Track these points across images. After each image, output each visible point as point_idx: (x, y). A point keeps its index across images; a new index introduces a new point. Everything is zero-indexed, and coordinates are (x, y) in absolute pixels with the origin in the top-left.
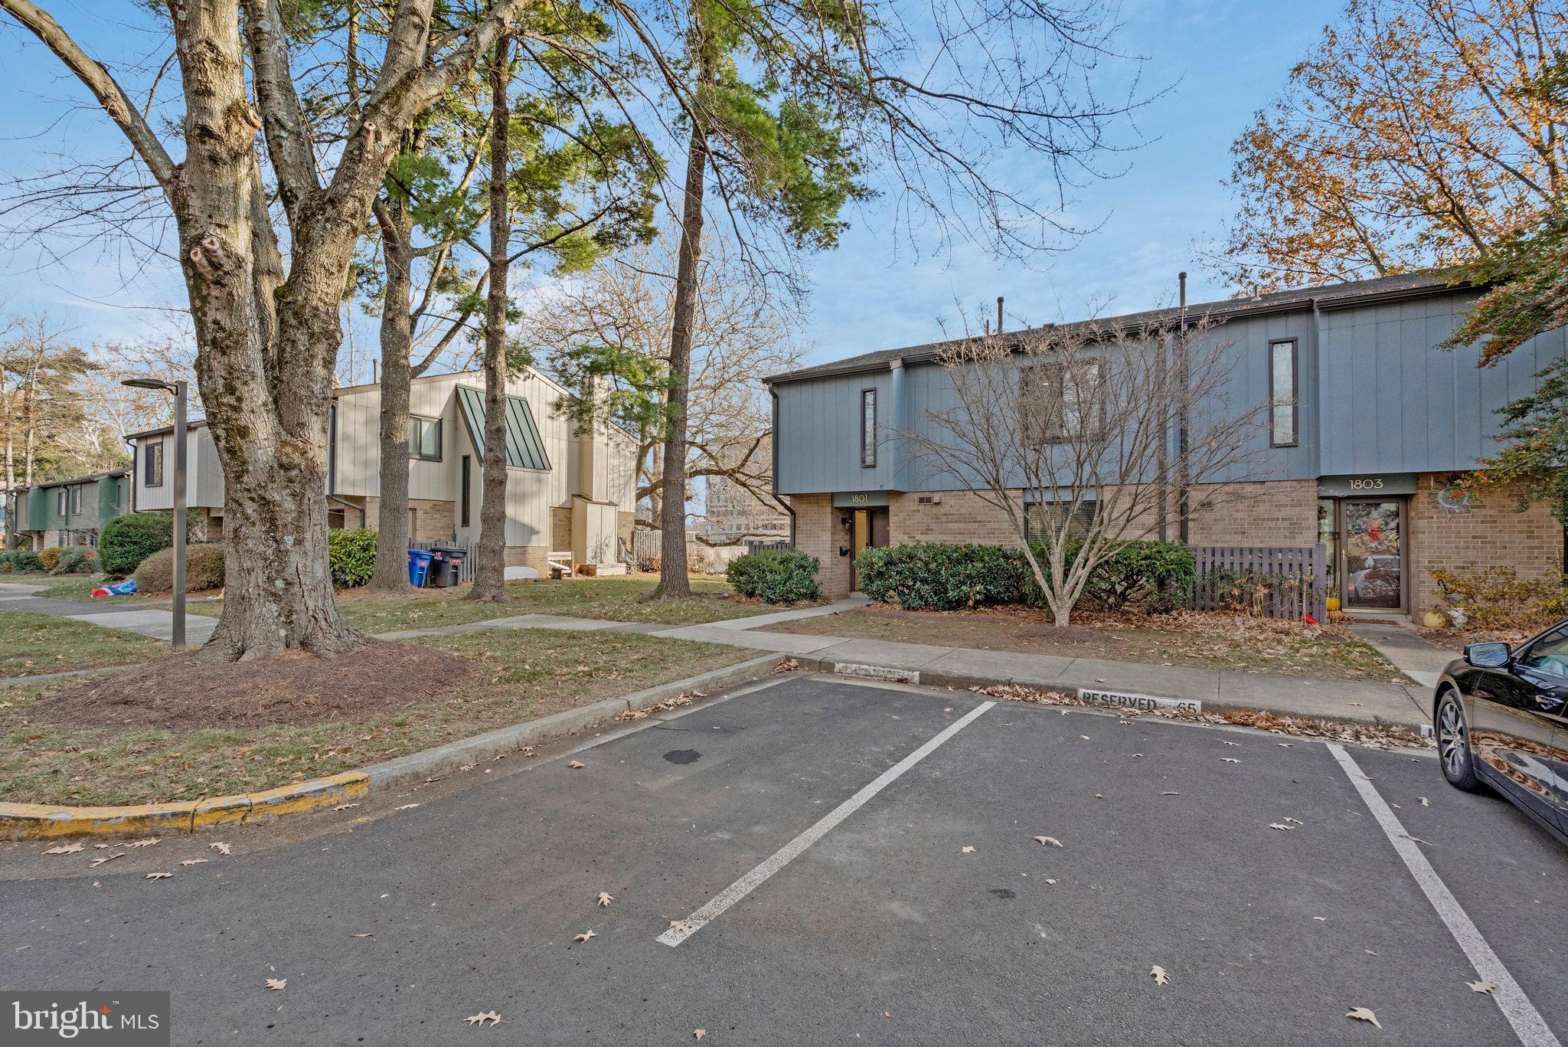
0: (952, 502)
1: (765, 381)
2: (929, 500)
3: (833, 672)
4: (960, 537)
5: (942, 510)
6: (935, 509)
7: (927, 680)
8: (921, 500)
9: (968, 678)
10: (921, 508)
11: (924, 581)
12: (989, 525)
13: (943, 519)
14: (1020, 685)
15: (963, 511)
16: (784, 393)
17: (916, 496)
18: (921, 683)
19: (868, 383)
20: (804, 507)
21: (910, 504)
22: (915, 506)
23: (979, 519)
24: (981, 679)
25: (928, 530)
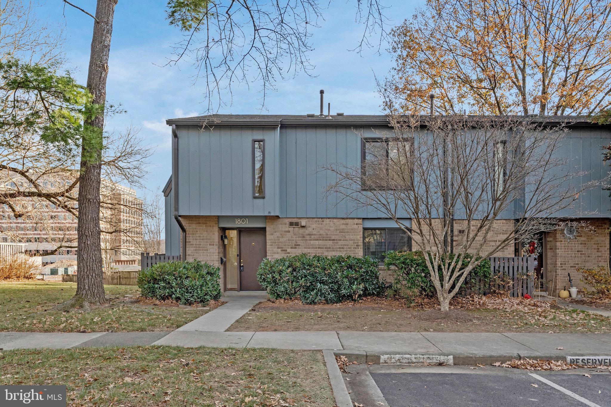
0: (314, 226)
1: (169, 122)
2: (297, 224)
3: (379, 363)
4: (320, 251)
5: (307, 231)
6: (301, 231)
7: (460, 361)
8: (291, 224)
9: (491, 357)
10: (291, 229)
11: (323, 282)
12: (340, 243)
13: (308, 237)
15: (322, 232)
16: (183, 134)
17: (287, 221)
18: (455, 364)
19: (258, 135)
20: (194, 226)
21: (283, 226)
22: (287, 228)
23: (333, 237)
24: (500, 357)
25: (296, 246)
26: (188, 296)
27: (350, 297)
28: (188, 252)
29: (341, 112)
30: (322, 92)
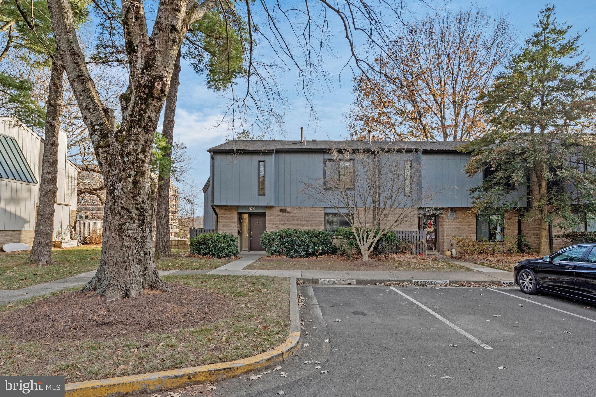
0: (295, 212)
1: (209, 151)
2: (285, 210)
3: (318, 283)
4: (298, 227)
5: (290, 215)
6: (288, 215)
7: (359, 282)
8: (281, 210)
9: (375, 280)
10: (281, 213)
11: (299, 245)
12: (311, 222)
13: (291, 219)
14: (394, 281)
15: (300, 215)
16: (217, 158)
17: (279, 209)
18: (356, 284)
19: (261, 158)
20: (223, 211)
21: (276, 212)
22: (278, 213)
23: (306, 219)
24: (379, 280)
25: (284, 223)
26: (219, 253)
27: (313, 254)
28: (219, 227)
29: (314, 139)
30: (302, 128)
